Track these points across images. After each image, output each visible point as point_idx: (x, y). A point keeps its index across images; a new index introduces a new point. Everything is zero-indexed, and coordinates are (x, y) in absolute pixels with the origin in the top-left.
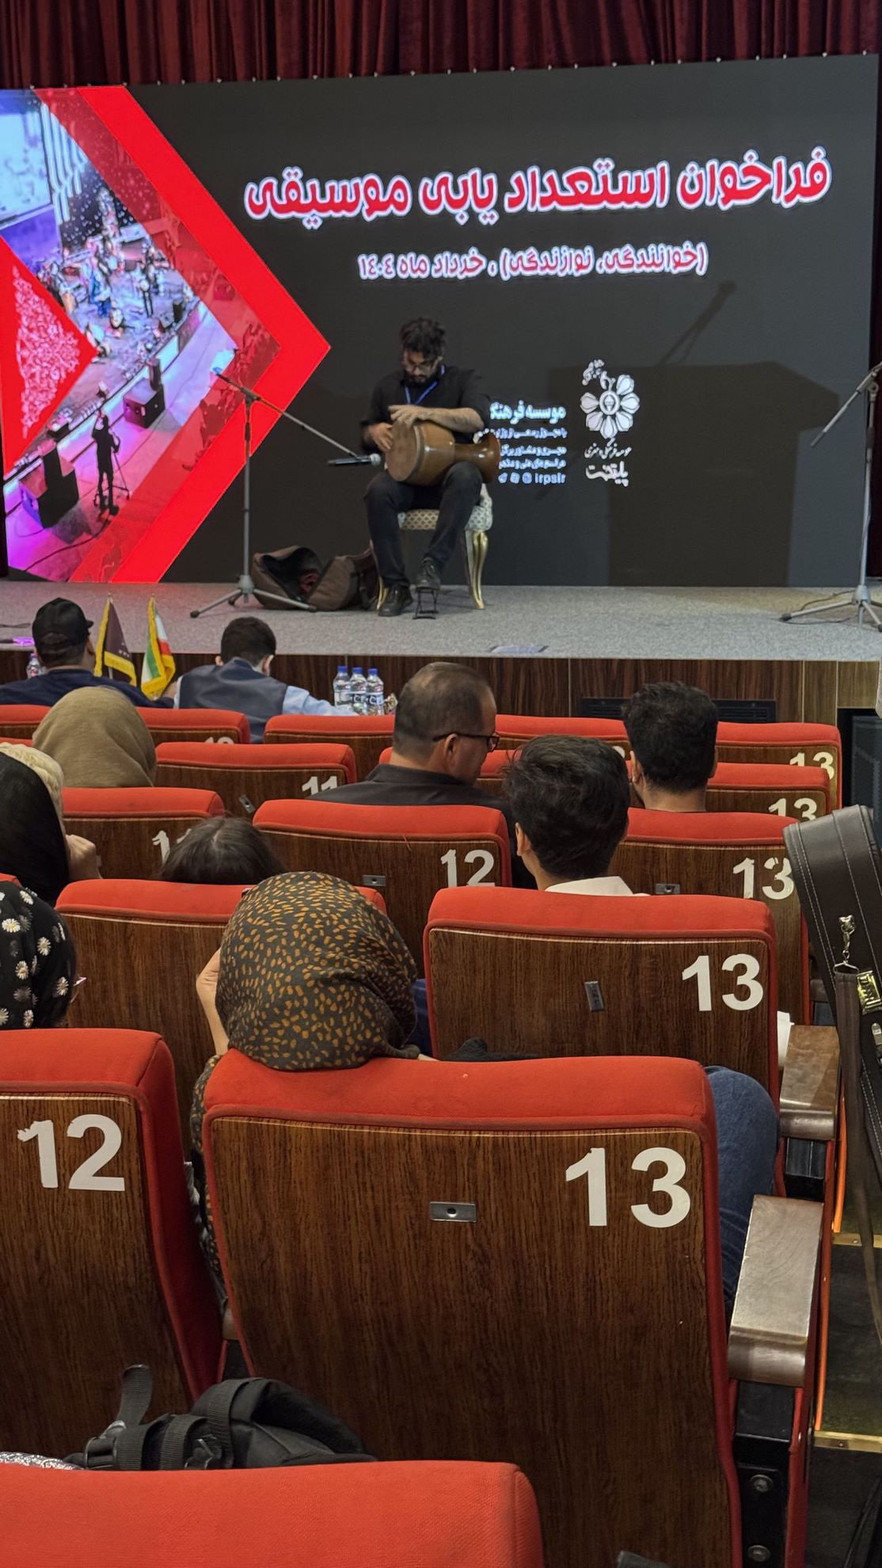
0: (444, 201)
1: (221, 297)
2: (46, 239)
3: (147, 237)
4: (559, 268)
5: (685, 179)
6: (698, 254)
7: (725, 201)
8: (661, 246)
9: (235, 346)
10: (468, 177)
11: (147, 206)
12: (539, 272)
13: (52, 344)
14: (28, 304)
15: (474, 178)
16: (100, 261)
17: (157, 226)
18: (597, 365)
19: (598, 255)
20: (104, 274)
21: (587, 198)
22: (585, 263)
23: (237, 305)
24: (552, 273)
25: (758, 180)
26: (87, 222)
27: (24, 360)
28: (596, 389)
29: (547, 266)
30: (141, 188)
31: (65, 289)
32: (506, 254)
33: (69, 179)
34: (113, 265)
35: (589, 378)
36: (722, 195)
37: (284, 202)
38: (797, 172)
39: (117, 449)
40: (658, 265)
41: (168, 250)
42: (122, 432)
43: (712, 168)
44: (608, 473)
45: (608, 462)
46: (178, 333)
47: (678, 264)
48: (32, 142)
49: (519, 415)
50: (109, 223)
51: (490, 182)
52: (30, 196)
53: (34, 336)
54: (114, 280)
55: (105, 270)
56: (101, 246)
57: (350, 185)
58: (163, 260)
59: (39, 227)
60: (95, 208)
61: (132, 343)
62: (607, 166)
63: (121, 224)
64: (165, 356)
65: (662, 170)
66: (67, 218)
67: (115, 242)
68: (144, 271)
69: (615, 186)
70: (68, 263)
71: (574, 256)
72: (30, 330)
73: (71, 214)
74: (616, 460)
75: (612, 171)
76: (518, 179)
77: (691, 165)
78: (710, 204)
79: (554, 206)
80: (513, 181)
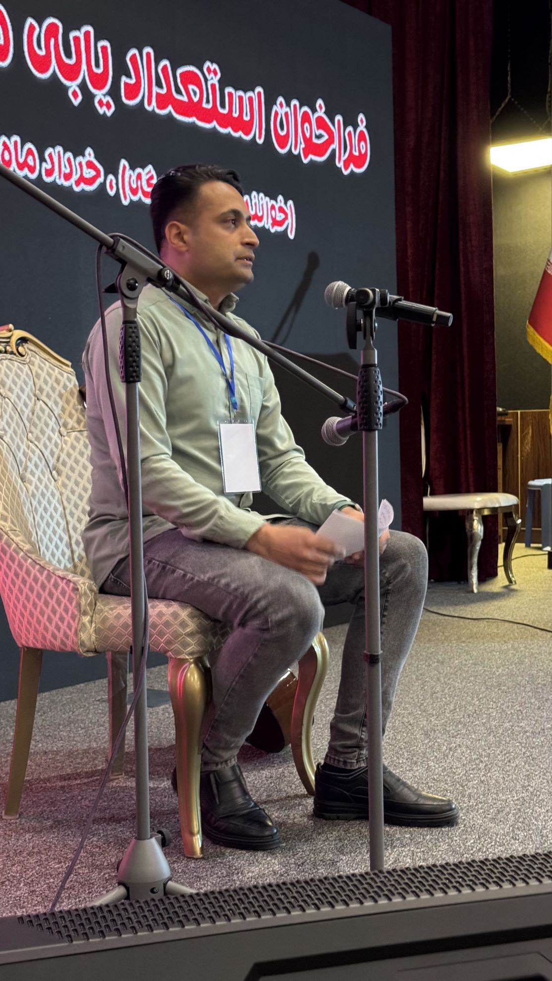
0: (54, 64)
6: (288, 212)
7: (306, 152)
8: (262, 195)
10: (80, 34)
15: (86, 38)
21: (199, 111)
25: (326, 137)
32: (124, 167)
36: (303, 146)
38: (350, 134)
40: (260, 219)
43: (295, 106)
47: (273, 221)
51: (104, 48)
62: (215, 73)
65: (259, 94)
69: (222, 103)
75: (220, 81)
76: (133, 58)
77: (281, 99)
78: (296, 152)
79: (170, 112)
80: (128, 59)
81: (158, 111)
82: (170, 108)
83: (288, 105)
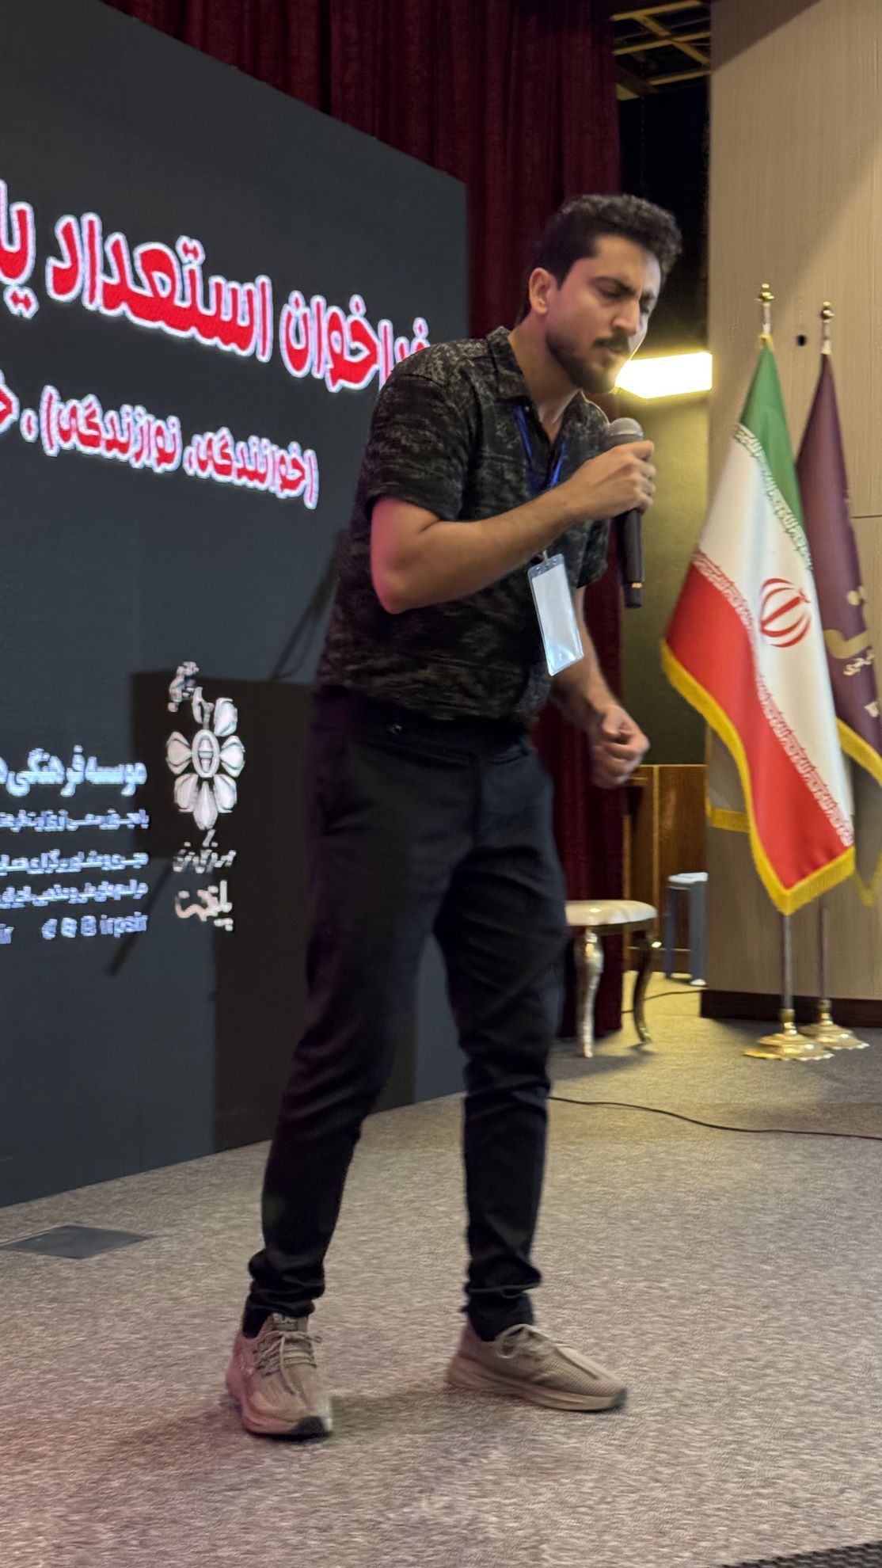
4: (133, 449)
5: (290, 317)
6: (306, 466)
7: (336, 375)
8: (264, 441)
12: (101, 450)
18: (189, 672)
19: (185, 438)
21: (168, 312)
22: (169, 450)
24: (123, 457)
28: (188, 725)
29: (115, 442)
32: (51, 398)
35: (178, 700)
36: (330, 366)
40: (262, 478)
43: (318, 305)
44: (204, 906)
45: (206, 882)
47: (282, 481)
49: (75, 778)
51: (22, 214)
62: (195, 252)
65: (265, 288)
69: (207, 305)
71: (153, 427)
74: (215, 877)
75: (203, 266)
76: (67, 230)
77: (296, 295)
78: (318, 376)
79: (124, 312)
80: (59, 231)
81: (105, 311)
82: (124, 308)
83: (308, 304)
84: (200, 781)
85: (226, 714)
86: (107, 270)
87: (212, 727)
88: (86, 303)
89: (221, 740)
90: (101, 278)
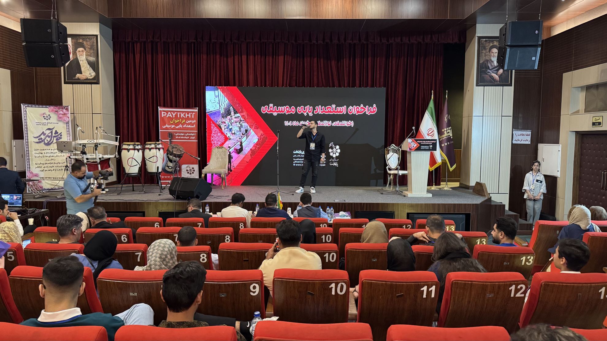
0: (302, 111)
1: (256, 128)
2: (218, 116)
3: (240, 116)
4: (325, 125)
5: (349, 109)
6: (352, 123)
7: (357, 113)
8: (345, 121)
9: (258, 138)
10: (307, 107)
11: (241, 110)
12: (321, 125)
13: (219, 137)
14: (214, 129)
15: (308, 107)
16: (230, 120)
17: (242, 114)
19: (332, 123)
20: (231, 123)
21: (330, 112)
22: (330, 124)
23: (259, 130)
24: (323, 125)
25: (363, 110)
26: (228, 113)
27: (212, 140)
28: (332, 148)
29: (322, 124)
30: (240, 107)
31: (222, 126)
33: (224, 104)
34: (233, 121)
35: (331, 146)
36: (356, 112)
37: (269, 110)
38: (370, 108)
39: (232, 158)
40: (344, 125)
41: (245, 119)
42: (233, 155)
43: (354, 107)
45: (334, 162)
46: (246, 135)
47: (348, 125)
48: (216, 97)
50: (232, 113)
51: (311, 108)
52: (215, 107)
53: (215, 135)
54: (233, 124)
55: (231, 122)
56: (230, 118)
57: (283, 108)
58: (243, 121)
59: (217, 114)
60: (229, 110)
61: (236, 137)
62: (334, 106)
63: (235, 114)
64: (243, 140)
65: (345, 107)
66: (223, 112)
67: (234, 117)
68: (239, 123)
69: (336, 110)
70: (223, 121)
71: (328, 122)
72: (214, 134)
73: (224, 111)
76: (317, 107)
77: (351, 106)
78: (354, 114)
81: (321, 113)
82: (324, 113)
84: (333, 153)
85: (338, 147)
86: (322, 110)
87: (335, 148)
88: (319, 113)
89: (337, 150)
90: (321, 111)
